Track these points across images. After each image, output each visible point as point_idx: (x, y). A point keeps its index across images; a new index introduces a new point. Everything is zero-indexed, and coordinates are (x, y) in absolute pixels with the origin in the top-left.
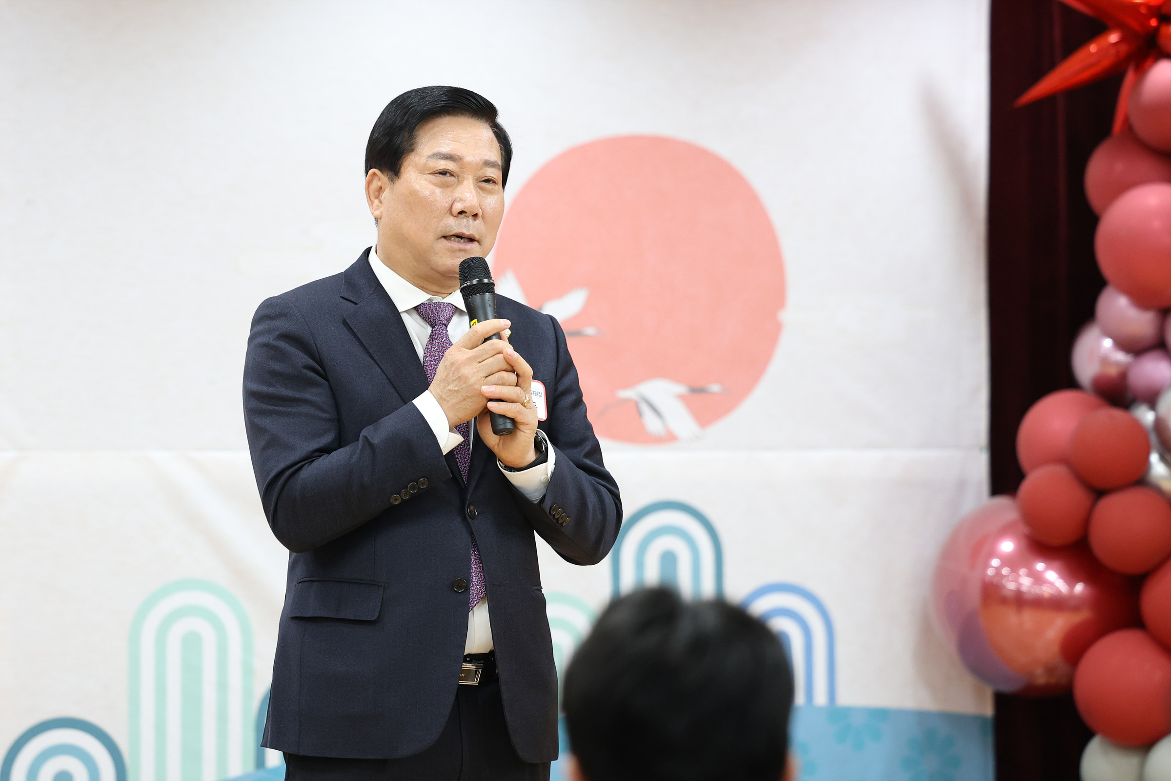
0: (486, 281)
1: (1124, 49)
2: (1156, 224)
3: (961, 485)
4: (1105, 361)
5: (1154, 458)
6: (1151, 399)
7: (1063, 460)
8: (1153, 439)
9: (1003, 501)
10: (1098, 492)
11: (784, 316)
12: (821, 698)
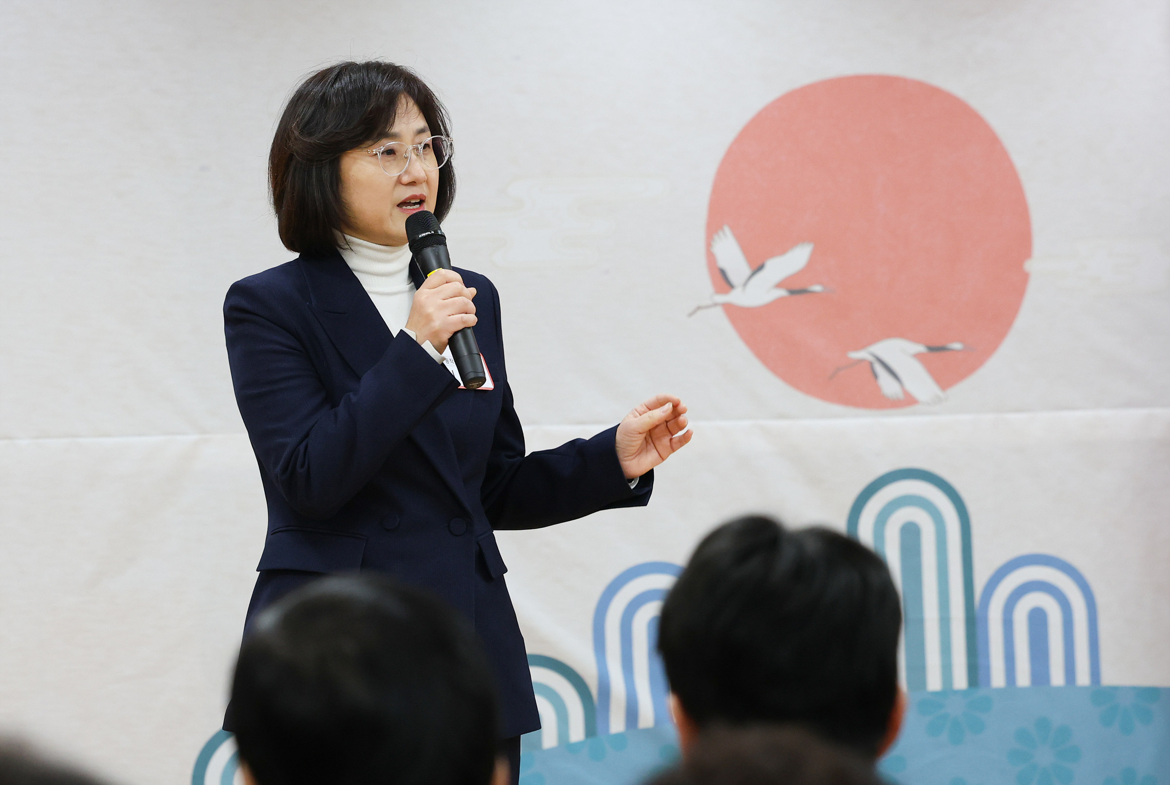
11: (1030, 266)
12: (1083, 678)
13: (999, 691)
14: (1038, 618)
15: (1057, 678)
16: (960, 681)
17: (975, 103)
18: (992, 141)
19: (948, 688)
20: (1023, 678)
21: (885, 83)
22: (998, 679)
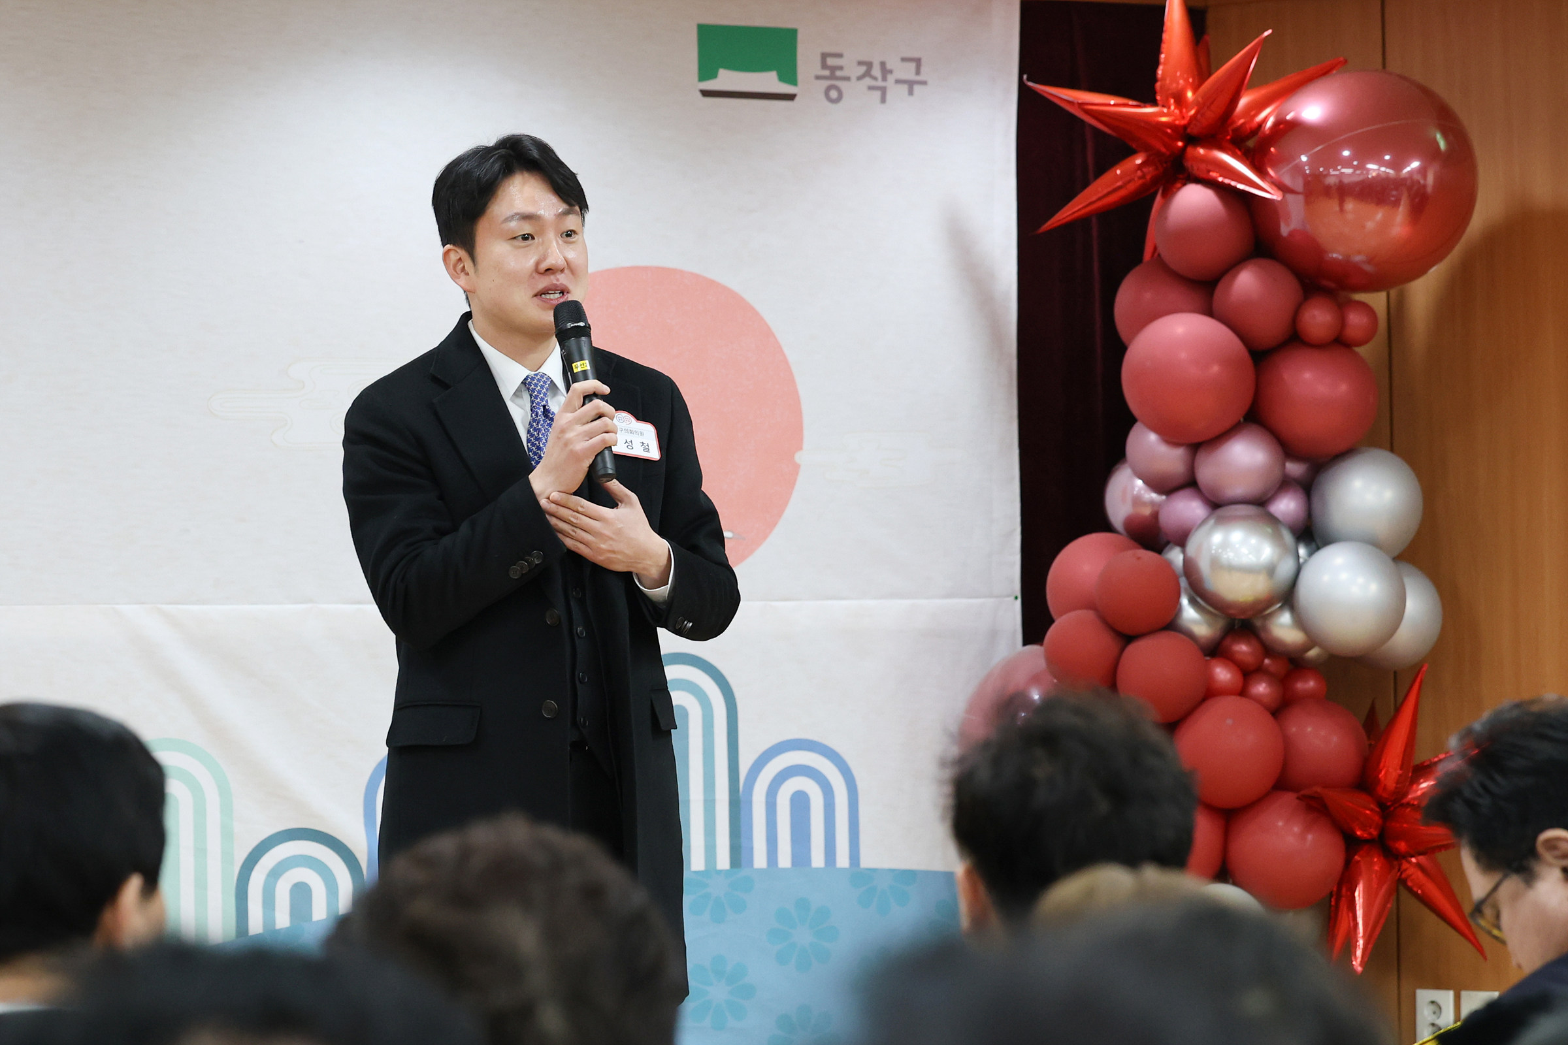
0: (582, 324)
1: (1150, 171)
2: (1183, 355)
3: (993, 635)
4: (1137, 501)
5: (1185, 601)
6: (1181, 540)
7: (1090, 605)
8: (1183, 582)
9: (1033, 648)
10: (1126, 638)
11: (800, 457)
12: (843, 860)
13: (760, 870)
14: (800, 802)
15: (818, 859)
16: (723, 861)
17: (750, 297)
18: (766, 334)
19: (710, 868)
20: (785, 860)
21: (663, 275)
22: (760, 860)
